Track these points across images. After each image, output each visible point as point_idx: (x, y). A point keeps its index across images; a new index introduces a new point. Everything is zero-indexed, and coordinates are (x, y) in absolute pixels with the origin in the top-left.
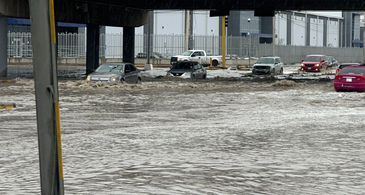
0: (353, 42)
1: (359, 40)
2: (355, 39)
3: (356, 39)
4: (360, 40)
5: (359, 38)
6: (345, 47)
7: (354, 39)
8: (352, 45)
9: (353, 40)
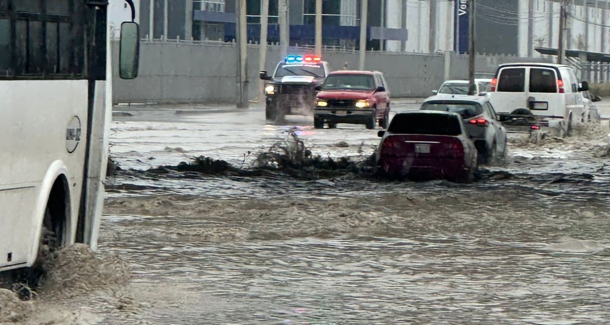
0: (196, 18)
1: (222, 10)
2: (207, 5)
3: (212, 6)
4: (227, 10)
5: (223, 3)
6: (165, 37)
7: (203, 8)
8: (193, 31)
9: (196, 11)
